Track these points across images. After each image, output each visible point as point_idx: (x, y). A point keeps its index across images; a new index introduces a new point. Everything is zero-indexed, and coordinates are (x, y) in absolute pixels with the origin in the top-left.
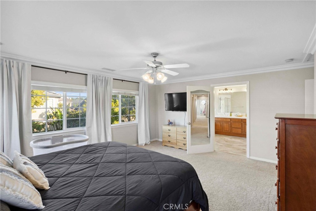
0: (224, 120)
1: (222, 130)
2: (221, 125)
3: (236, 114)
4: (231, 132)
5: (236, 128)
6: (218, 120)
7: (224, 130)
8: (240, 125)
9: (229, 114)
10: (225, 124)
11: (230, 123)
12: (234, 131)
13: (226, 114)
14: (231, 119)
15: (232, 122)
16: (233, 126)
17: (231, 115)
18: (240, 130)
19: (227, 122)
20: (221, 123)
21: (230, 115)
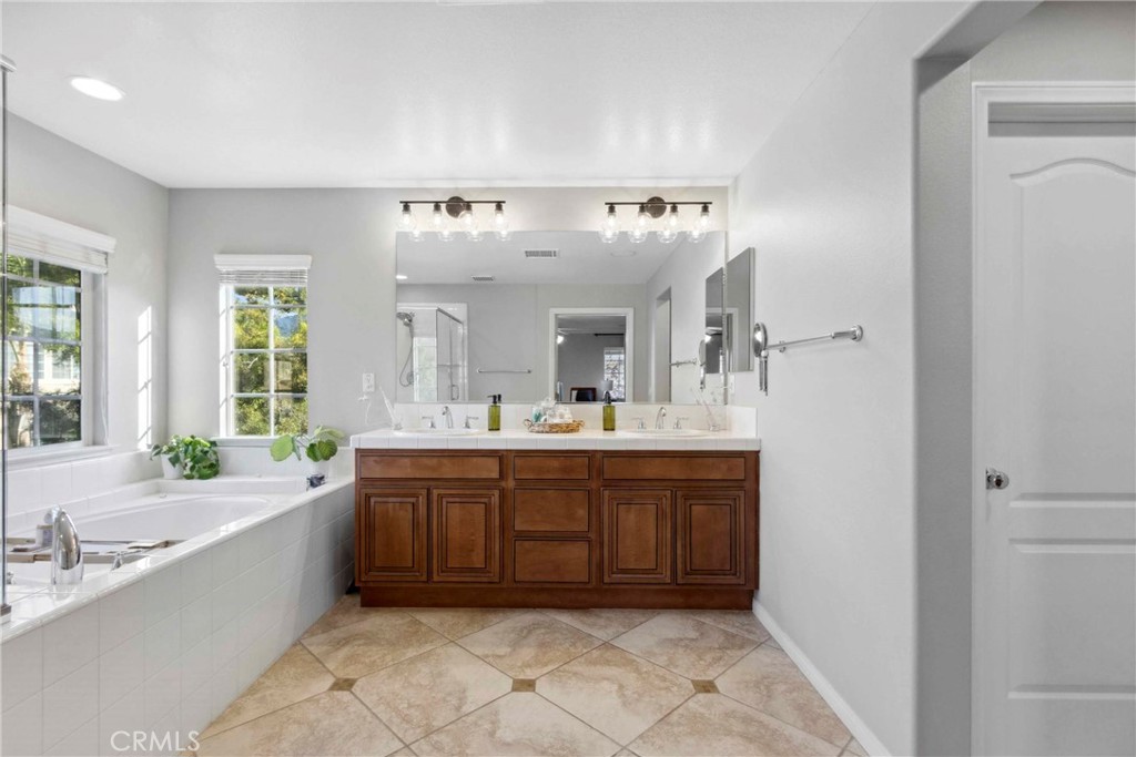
0: (449, 470)
1: (430, 573)
2: (415, 524)
3: (535, 410)
4: (502, 576)
5: (547, 537)
6: (394, 473)
7: (445, 569)
8: (582, 512)
9: (482, 410)
10: (455, 513)
11: (495, 499)
12: (531, 563)
13: (459, 411)
14: (499, 455)
15: (511, 484)
16: (520, 526)
17: (495, 425)
18: (577, 553)
19: (470, 488)
20: (422, 500)
21: (486, 423)
